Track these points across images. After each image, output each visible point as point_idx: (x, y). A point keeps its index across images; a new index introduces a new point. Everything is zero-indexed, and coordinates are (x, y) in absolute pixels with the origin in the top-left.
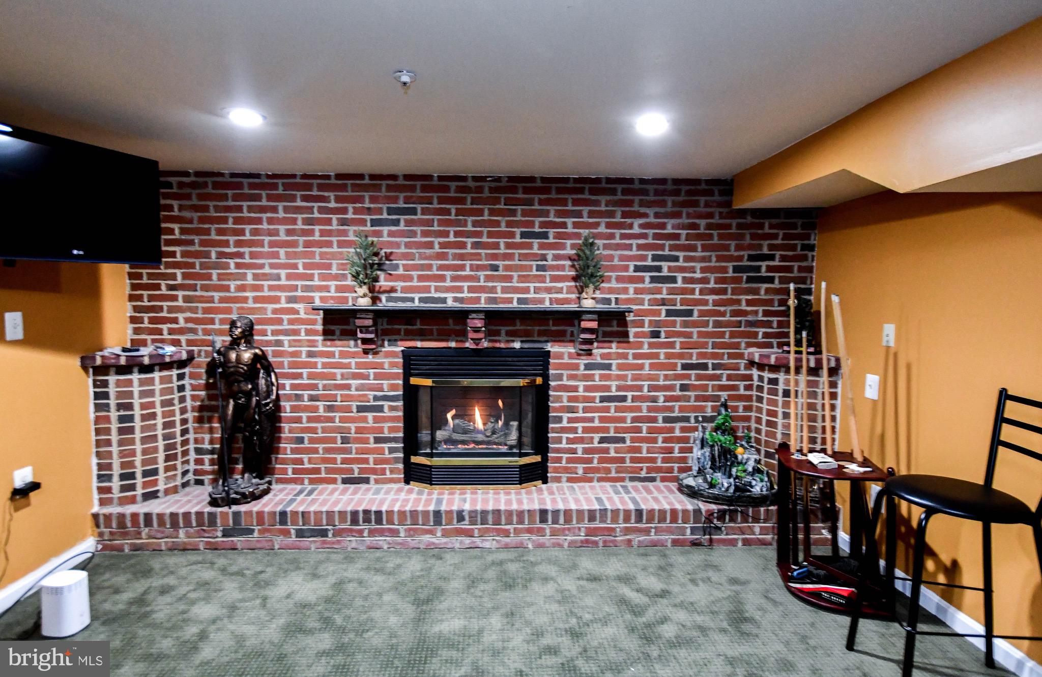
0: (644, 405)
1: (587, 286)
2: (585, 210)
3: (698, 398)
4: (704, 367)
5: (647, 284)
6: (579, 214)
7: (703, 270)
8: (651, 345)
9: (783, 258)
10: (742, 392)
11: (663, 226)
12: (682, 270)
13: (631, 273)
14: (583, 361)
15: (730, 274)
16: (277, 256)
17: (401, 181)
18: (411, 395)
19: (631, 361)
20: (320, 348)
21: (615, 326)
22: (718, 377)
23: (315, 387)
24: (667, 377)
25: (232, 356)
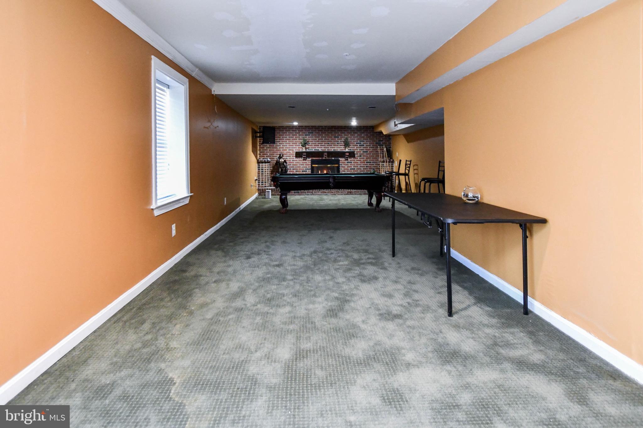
1: (347, 147)
5: (359, 146)
6: (345, 133)
7: (370, 143)
8: (360, 158)
11: (361, 135)
12: (366, 143)
13: (355, 144)
14: (346, 162)
15: (375, 144)
16: (286, 142)
17: (311, 127)
18: (312, 168)
19: (356, 161)
20: (295, 159)
21: (352, 155)
22: (373, 165)
23: (294, 167)
24: (363, 165)
25: (281, 160)
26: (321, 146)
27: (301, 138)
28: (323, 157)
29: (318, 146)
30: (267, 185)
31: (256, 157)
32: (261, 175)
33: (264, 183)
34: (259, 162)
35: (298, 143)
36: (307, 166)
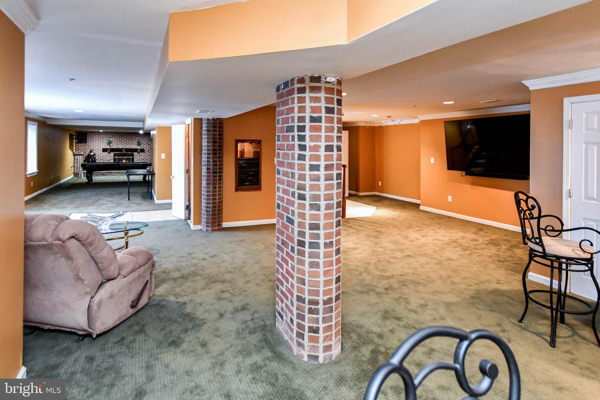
1: (139, 146)
6: (138, 137)
8: (148, 153)
11: (149, 138)
16: (96, 141)
18: (115, 159)
20: (102, 153)
21: (142, 151)
23: (101, 158)
25: (91, 154)
26: (121, 145)
27: (106, 139)
28: (122, 152)
29: (119, 144)
30: (80, 170)
31: (73, 151)
32: (76, 163)
33: (78, 169)
34: (74, 155)
35: (104, 142)
36: (111, 157)
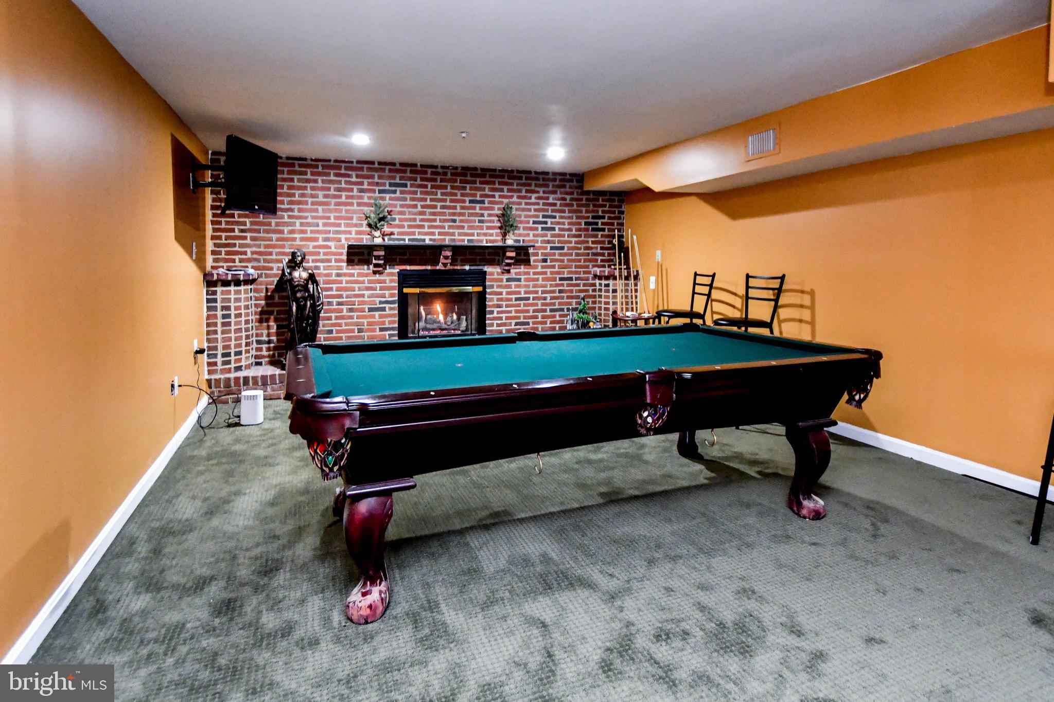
0: (540, 302)
1: (509, 232)
2: (505, 188)
3: (568, 297)
4: (571, 279)
5: (540, 232)
6: (502, 190)
7: (569, 224)
8: (543, 267)
9: (609, 218)
10: (591, 293)
11: (548, 198)
12: (558, 223)
13: (531, 225)
14: (505, 277)
15: (583, 226)
16: (317, 211)
17: (398, 167)
18: (402, 301)
19: (532, 276)
20: (345, 271)
21: (522, 255)
22: (578, 285)
23: (341, 296)
24: (551, 285)
25: (296, 274)
26: (430, 227)
27: (366, 200)
28: (437, 262)
29: (422, 227)
30: (243, 363)
31: (200, 261)
32: (219, 328)
33: (233, 358)
34: (210, 282)
35: (355, 216)
36: (387, 293)
